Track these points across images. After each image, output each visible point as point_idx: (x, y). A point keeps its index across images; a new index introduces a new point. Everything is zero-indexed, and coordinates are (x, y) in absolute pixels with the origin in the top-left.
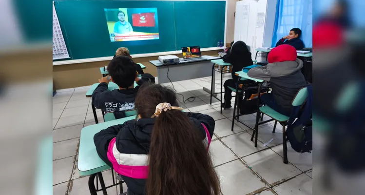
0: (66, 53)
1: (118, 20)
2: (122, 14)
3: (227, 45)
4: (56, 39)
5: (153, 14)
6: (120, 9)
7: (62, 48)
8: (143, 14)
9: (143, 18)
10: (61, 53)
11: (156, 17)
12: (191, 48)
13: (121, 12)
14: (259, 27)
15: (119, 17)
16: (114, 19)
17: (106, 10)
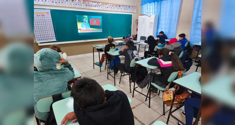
0: (54, 38)
1: (83, 21)
2: (85, 18)
3: (133, 36)
4: (50, 31)
5: (100, 19)
6: (84, 16)
7: (53, 35)
8: (95, 19)
9: (95, 21)
10: (51, 38)
11: (101, 21)
12: (126, 37)
13: (85, 17)
14: (151, 28)
15: (84, 20)
16: (81, 21)
17: (77, 16)
